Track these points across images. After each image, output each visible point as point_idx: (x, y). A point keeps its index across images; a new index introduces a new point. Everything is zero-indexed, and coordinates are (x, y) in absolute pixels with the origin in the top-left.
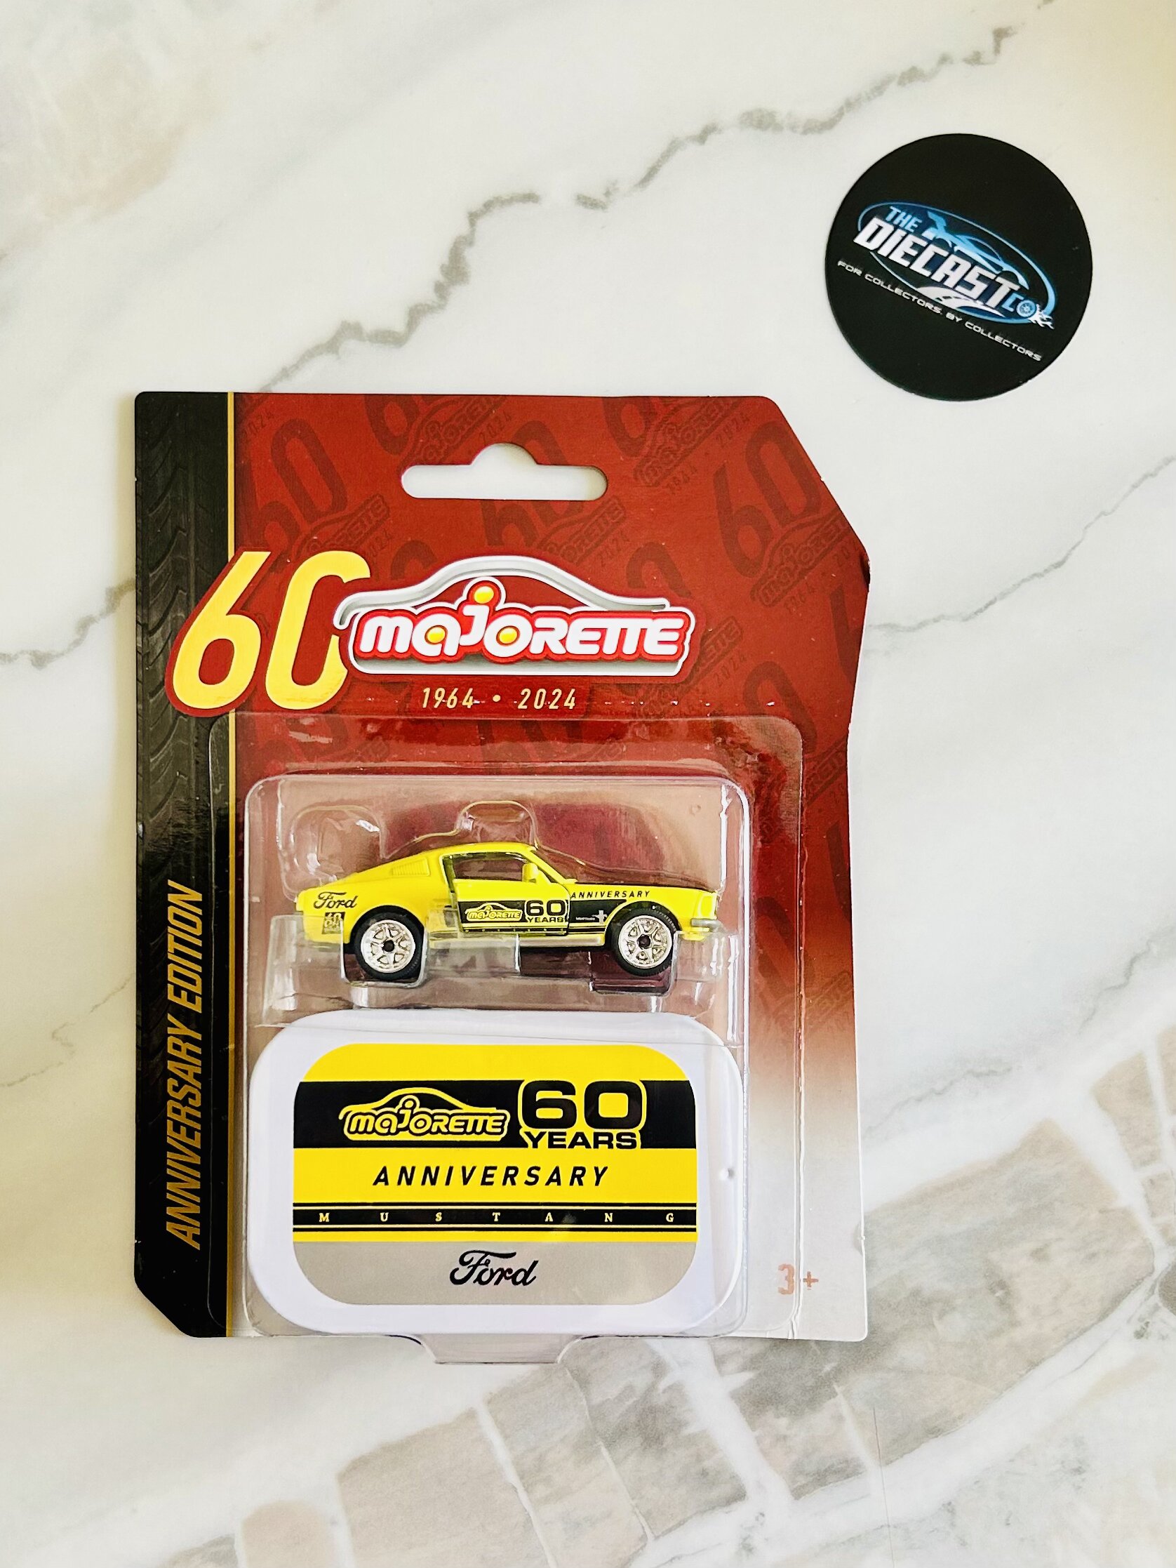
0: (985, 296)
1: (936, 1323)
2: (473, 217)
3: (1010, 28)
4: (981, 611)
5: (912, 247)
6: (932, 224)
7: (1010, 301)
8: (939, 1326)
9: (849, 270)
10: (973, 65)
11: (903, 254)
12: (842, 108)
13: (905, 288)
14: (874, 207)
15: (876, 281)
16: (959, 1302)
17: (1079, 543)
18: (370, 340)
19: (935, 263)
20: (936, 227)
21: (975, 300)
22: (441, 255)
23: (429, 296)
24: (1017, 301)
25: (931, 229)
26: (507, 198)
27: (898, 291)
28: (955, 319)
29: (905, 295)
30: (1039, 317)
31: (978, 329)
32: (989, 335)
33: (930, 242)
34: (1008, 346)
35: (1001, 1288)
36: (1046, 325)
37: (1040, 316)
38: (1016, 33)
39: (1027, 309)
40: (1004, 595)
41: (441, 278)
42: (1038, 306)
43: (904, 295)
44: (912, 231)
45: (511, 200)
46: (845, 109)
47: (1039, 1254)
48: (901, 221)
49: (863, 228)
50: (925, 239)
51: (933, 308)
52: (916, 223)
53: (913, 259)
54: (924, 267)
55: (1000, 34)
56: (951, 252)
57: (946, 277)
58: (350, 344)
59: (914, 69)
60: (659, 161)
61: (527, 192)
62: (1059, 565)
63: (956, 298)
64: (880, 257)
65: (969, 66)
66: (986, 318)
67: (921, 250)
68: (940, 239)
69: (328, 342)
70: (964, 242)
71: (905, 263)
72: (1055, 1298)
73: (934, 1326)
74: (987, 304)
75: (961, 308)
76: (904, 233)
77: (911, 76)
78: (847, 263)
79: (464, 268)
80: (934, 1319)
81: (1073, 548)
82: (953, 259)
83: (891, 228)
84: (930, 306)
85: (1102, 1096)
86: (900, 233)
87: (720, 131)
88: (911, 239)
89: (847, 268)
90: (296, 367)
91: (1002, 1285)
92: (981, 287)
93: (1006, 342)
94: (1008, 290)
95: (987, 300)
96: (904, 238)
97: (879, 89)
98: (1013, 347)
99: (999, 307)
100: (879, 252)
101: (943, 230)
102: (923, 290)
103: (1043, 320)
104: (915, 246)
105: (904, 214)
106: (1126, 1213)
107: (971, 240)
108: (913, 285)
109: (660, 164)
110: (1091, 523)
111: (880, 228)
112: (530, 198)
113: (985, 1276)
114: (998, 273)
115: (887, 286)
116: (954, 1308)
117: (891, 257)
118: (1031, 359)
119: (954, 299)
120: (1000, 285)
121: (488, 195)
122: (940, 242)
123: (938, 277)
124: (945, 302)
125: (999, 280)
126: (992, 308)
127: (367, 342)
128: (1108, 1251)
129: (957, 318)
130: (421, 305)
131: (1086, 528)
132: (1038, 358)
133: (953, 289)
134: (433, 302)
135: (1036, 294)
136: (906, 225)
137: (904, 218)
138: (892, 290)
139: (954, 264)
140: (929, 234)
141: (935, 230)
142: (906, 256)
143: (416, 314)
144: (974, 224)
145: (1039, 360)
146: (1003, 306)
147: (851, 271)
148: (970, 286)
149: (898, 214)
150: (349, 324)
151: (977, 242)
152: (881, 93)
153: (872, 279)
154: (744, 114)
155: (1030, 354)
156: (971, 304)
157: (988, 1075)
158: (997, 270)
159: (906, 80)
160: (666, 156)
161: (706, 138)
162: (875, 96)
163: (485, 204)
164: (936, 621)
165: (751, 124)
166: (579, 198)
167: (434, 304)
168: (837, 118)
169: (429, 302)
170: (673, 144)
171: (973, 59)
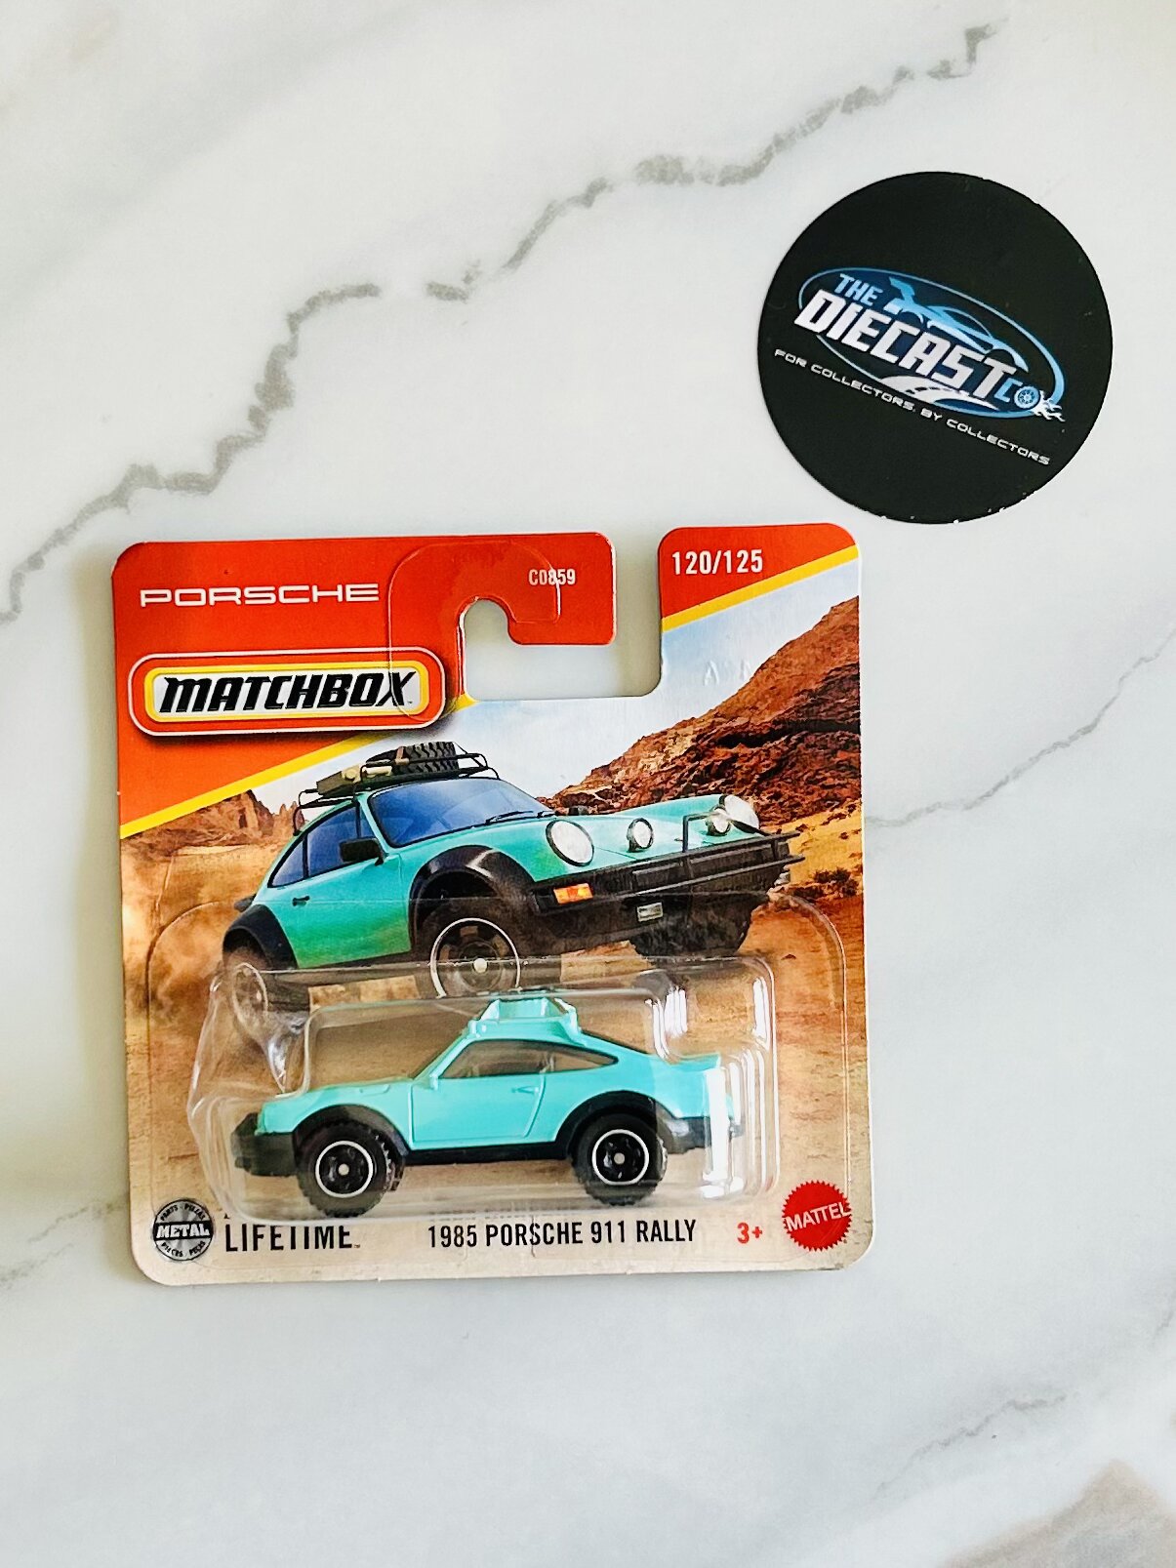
0: (970, 385)
2: (294, 320)
3: (988, 25)
4: (988, 795)
5: (871, 326)
6: (897, 294)
7: (1005, 388)
10: (940, 80)
11: (859, 335)
12: (770, 148)
17: (1114, 699)
18: (167, 487)
19: (902, 345)
20: (902, 298)
21: (958, 390)
22: (254, 373)
23: (242, 426)
24: (1014, 388)
25: (896, 300)
26: (336, 292)
27: (855, 384)
28: (933, 416)
30: (1044, 408)
32: (979, 436)
33: (894, 318)
37: (1046, 406)
38: (995, 33)
39: (1028, 397)
40: (1017, 773)
41: (256, 402)
42: (1042, 392)
44: (870, 304)
45: (342, 296)
46: (774, 149)
48: (855, 293)
49: (804, 307)
50: (887, 314)
51: (903, 404)
52: (875, 293)
53: (872, 342)
54: (888, 351)
55: (975, 36)
56: (923, 328)
57: (919, 362)
58: (142, 494)
59: (862, 89)
60: (533, 232)
61: (362, 283)
62: (1088, 730)
63: (933, 388)
64: (830, 340)
65: (935, 81)
67: (883, 328)
68: (907, 313)
69: (114, 491)
70: (939, 315)
71: (864, 347)
76: (860, 308)
77: (859, 100)
79: (286, 387)
81: (1107, 707)
82: (927, 338)
83: (842, 302)
84: (899, 401)
86: (855, 308)
87: (611, 189)
88: (870, 315)
90: (74, 527)
92: (964, 373)
93: (1001, 443)
96: (860, 314)
97: (817, 119)
98: (1012, 449)
99: (990, 397)
100: (829, 335)
103: (1049, 411)
104: (875, 324)
105: (858, 283)
107: (947, 312)
109: (534, 236)
110: (1129, 674)
111: (827, 304)
112: (367, 291)
114: (986, 352)
117: (843, 341)
120: (991, 368)
121: (312, 292)
122: (906, 317)
123: (907, 363)
124: (918, 395)
125: (989, 361)
126: (980, 399)
127: (165, 490)
130: (231, 437)
131: (1121, 680)
132: (1045, 461)
133: (929, 377)
134: (248, 432)
136: (863, 296)
137: (860, 287)
138: (848, 384)
139: (927, 344)
140: (893, 307)
142: (864, 338)
143: (226, 451)
144: (950, 290)
145: (1046, 463)
146: (996, 396)
147: (793, 362)
148: (951, 373)
149: (850, 284)
150: (140, 468)
151: (957, 314)
152: (821, 124)
154: (641, 164)
155: (1035, 456)
156: (953, 395)
157: (1033, 1406)
158: (986, 349)
159: (853, 106)
160: (542, 224)
161: (593, 198)
162: (813, 130)
163: (309, 300)
164: (929, 810)
165: (652, 177)
166: (431, 286)
167: (250, 436)
168: (764, 162)
169: (243, 434)
170: (552, 210)
171: (941, 72)
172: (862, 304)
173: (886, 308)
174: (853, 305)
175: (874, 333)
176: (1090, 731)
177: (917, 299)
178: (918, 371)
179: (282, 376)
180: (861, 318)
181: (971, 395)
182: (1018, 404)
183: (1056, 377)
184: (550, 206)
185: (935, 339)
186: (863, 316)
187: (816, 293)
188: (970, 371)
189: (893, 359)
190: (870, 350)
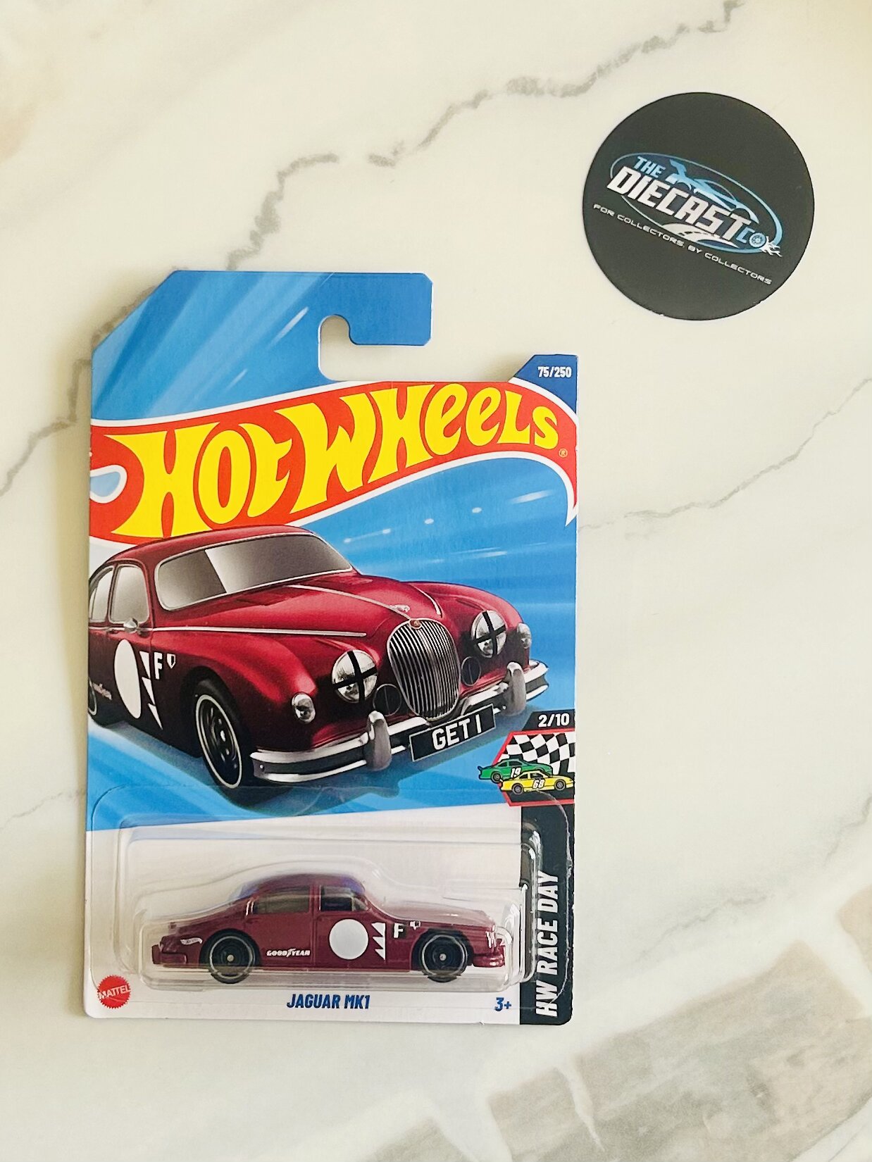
0: (721, 231)
2: (282, 176)
4: (725, 499)
5: (657, 191)
7: (743, 234)
8: (709, 1127)
10: (706, 33)
12: (595, 74)
15: (628, 221)
16: (724, 1103)
17: (810, 438)
19: (677, 204)
20: (678, 174)
21: (713, 234)
22: (256, 209)
24: (750, 234)
25: (674, 174)
26: (311, 159)
27: (646, 228)
28: (696, 250)
30: (767, 247)
31: (716, 259)
33: (672, 186)
35: (762, 1091)
38: (743, 4)
39: (758, 240)
40: (745, 485)
41: (256, 229)
42: (767, 237)
44: (657, 177)
45: (313, 161)
46: (597, 75)
48: (647, 169)
49: (614, 177)
50: (668, 183)
52: (660, 170)
53: (658, 201)
54: (668, 207)
56: (691, 193)
57: (688, 215)
59: (656, 38)
60: (439, 124)
61: (327, 153)
62: (792, 458)
64: (630, 199)
65: (703, 34)
66: (722, 249)
67: (665, 193)
71: (652, 204)
72: (809, 1098)
73: (704, 1124)
74: (724, 237)
76: (650, 179)
77: (653, 44)
79: (275, 219)
80: (704, 1118)
82: (693, 200)
83: (639, 175)
84: (674, 240)
85: (846, 919)
86: (647, 179)
87: (491, 96)
88: (656, 184)
89: (601, 210)
91: (763, 1087)
92: (717, 223)
94: (741, 225)
95: (724, 234)
97: (625, 57)
98: (747, 274)
99: (733, 239)
100: (629, 196)
103: (772, 249)
104: (659, 190)
105: (650, 163)
106: (869, 1022)
107: (707, 183)
109: (439, 127)
110: (820, 422)
111: (629, 175)
112: (329, 158)
113: (748, 1080)
114: (731, 210)
116: (721, 1109)
117: (639, 200)
118: (763, 282)
120: (735, 220)
122: (679, 186)
123: (680, 215)
124: (687, 237)
125: (733, 216)
128: (854, 1056)
130: (238, 251)
131: (815, 425)
132: (768, 281)
133: (694, 225)
134: (250, 248)
137: (650, 165)
139: (694, 204)
140: (672, 179)
142: (652, 198)
143: (235, 259)
146: (737, 239)
148: (709, 223)
149: (644, 163)
151: (712, 184)
152: (627, 60)
154: (510, 82)
155: (762, 279)
156: (709, 237)
157: (744, 903)
158: (731, 208)
159: (649, 48)
160: (445, 119)
161: (478, 103)
162: (622, 63)
163: (292, 164)
164: (687, 508)
165: (517, 90)
166: (371, 157)
167: (251, 250)
168: (590, 83)
169: (246, 249)
170: (451, 109)
171: (707, 28)
172: (651, 176)
173: (667, 180)
174: (646, 177)
175: (659, 195)
176: (793, 459)
177: (687, 175)
178: (687, 221)
179: (273, 212)
180: (650, 187)
181: (721, 238)
182: (752, 244)
183: (777, 228)
184: (450, 107)
185: (698, 201)
186: (653, 184)
187: (621, 168)
188: (721, 222)
189: (670, 212)
190: (656, 206)
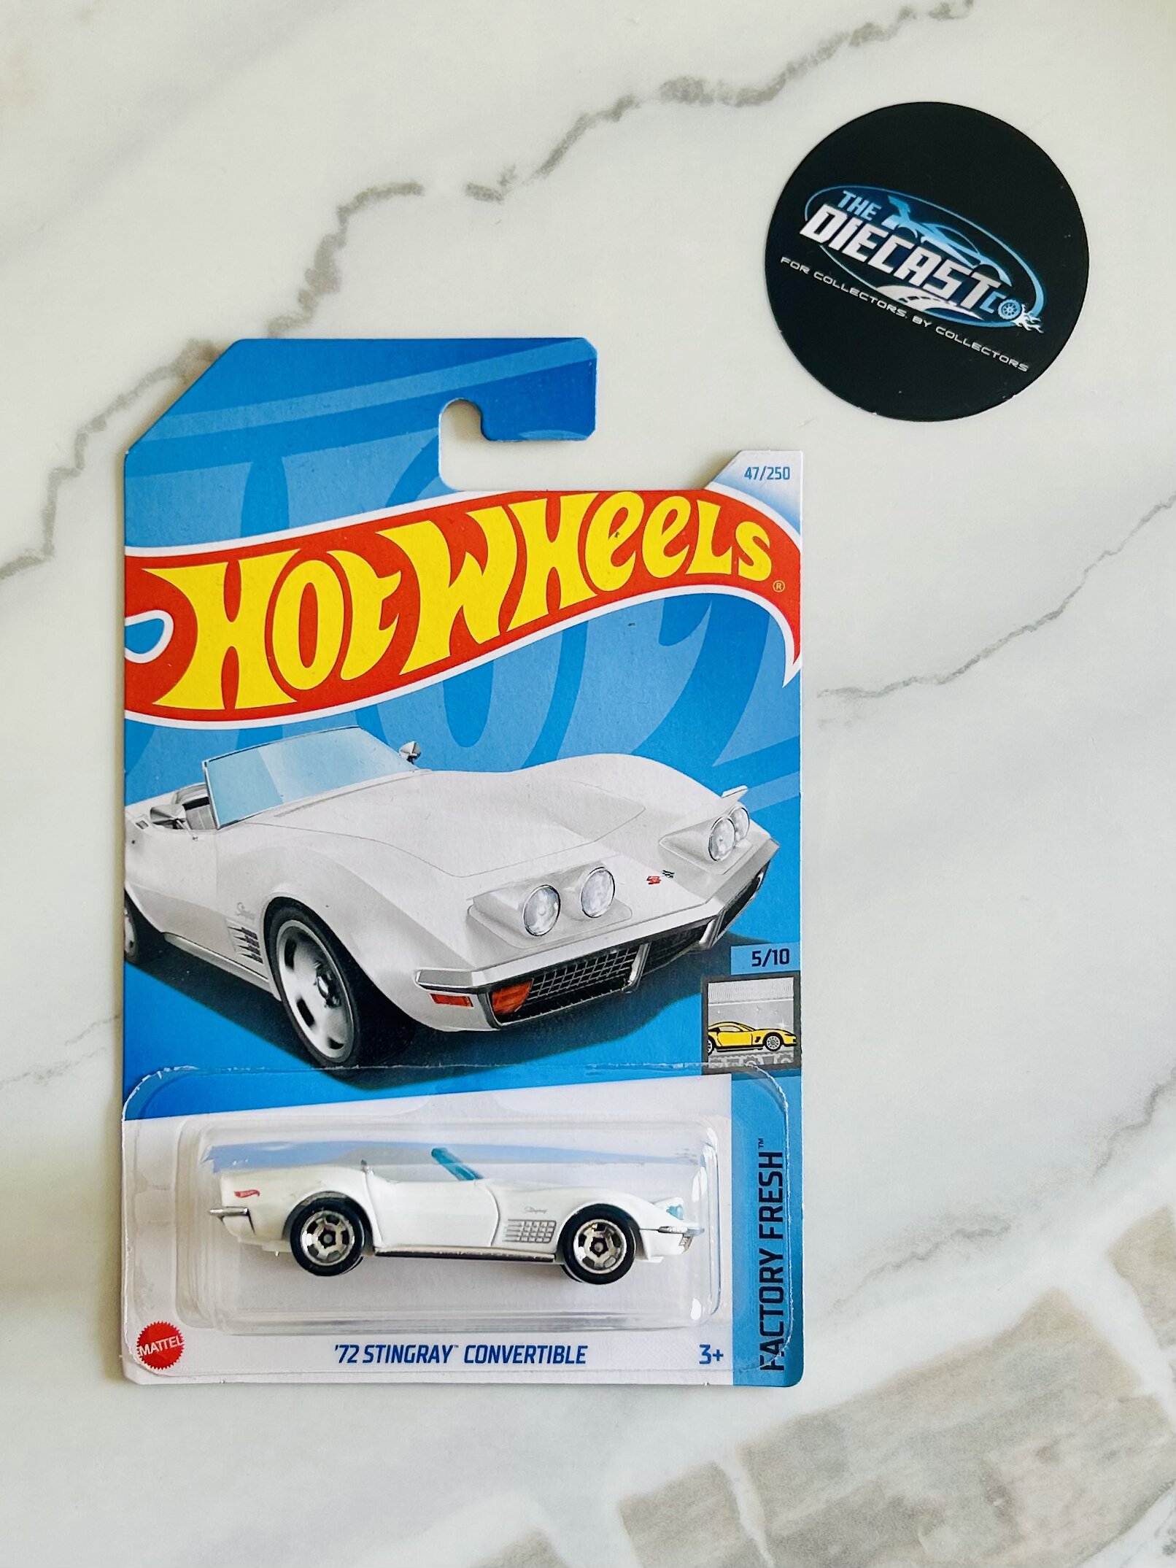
1: (920, 1540)
2: (344, 213)
4: (960, 672)
7: (990, 300)
8: (925, 1543)
9: (794, 267)
11: (859, 246)
12: (783, 75)
13: (862, 288)
14: (820, 192)
15: (829, 281)
16: (949, 1513)
17: (1079, 588)
21: (947, 300)
22: (306, 259)
23: (293, 307)
24: (998, 301)
26: (385, 189)
27: (854, 291)
29: (863, 296)
30: (1025, 320)
31: (949, 334)
32: (964, 343)
33: (891, 233)
34: (988, 354)
35: (1001, 1495)
36: (1031, 328)
37: (1026, 318)
39: (1010, 309)
40: (987, 653)
41: (306, 286)
42: (1023, 306)
43: (860, 297)
44: (870, 219)
45: (389, 192)
46: (787, 75)
47: (1047, 1454)
48: (856, 208)
50: (885, 228)
51: (896, 311)
52: (875, 209)
53: (871, 253)
54: (884, 263)
57: (912, 274)
59: (869, 26)
60: (565, 142)
61: (408, 181)
62: (1054, 615)
64: (831, 250)
65: (936, 21)
67: (881, 242)
68: (902, 228)
69: (173, 364)
71: (862, 258)
72: (1067, 1507)
73: (919, 1543)
75: (927, 310)
76: (860, 222)
77: (866, 34)
78: (792, 260)
79: (333, 273)
80: (919, 1534)
81: (1072, 595)
82: (920, 252)
83: (844, 217)
84: (892, 308)
85: (1120, 1259)
86: (855, 222)
89: (791, 265)
90: (135, 393)
91: (1002, 1491)
92: (954, 285)
93: (985, 350)
94: (988, 287)
95: (962, 301)
96: (860, 228)
97: (827, 50)
98: (994, 356)
99: (976, 308)
101: (908, 216)
102: (884, 290)
103: (1029, 322)
104: (873, 237)
105: (859, 199)
106: (1151, 1402)
108: (873, 285)
109: (566, 145)
110: (1094, 565)
111: (831, 217)
112: (411, 189)
113: (981, 1481)
114: (974, 267)
115: (841, 286)
116: (942, 1521)
117: (845, 251)
118: (1016, 369)
119: (921, 299)
120: (978, 282)
123: (901, 273)
124: (910, 304)
125: (976, 276)
128: (1130, 1449)
129: (925, 322)
131: (1086, 571)
132: (1024, 368)
133: (921, 287)
135: (1021, 292)
137: (860, 203)
138: (845, 290)
140: (891, 222)
141: (897, 217)
142: (863, 249)
143: (277, 329)
145: (1025, 370)
146: (981, 307)
148: (941, 284)
149: (852, 200)
150: (198, 342)
152: (830, 56)
153: (823, 278)
154: (665, 84)
155: (1015, 363)
157: (979, 1235)
159: (860, 40)
160: (574, 135)
161: (620, 113)
162: (823, 60)
163: (358, 196)
164: (906, 684)
165: (675, 96)
166: (470, 188)
167: (301, 318)
168: (778, 87)
169: (293, 315)
170: (583, 122)
171: (941, 13)
175: (872, 245)
176: (1056, 617)
177: (915, 216)
179: (331, 264)
182: (1001, 315)
184: (581, 119)
189: (888, 269)
